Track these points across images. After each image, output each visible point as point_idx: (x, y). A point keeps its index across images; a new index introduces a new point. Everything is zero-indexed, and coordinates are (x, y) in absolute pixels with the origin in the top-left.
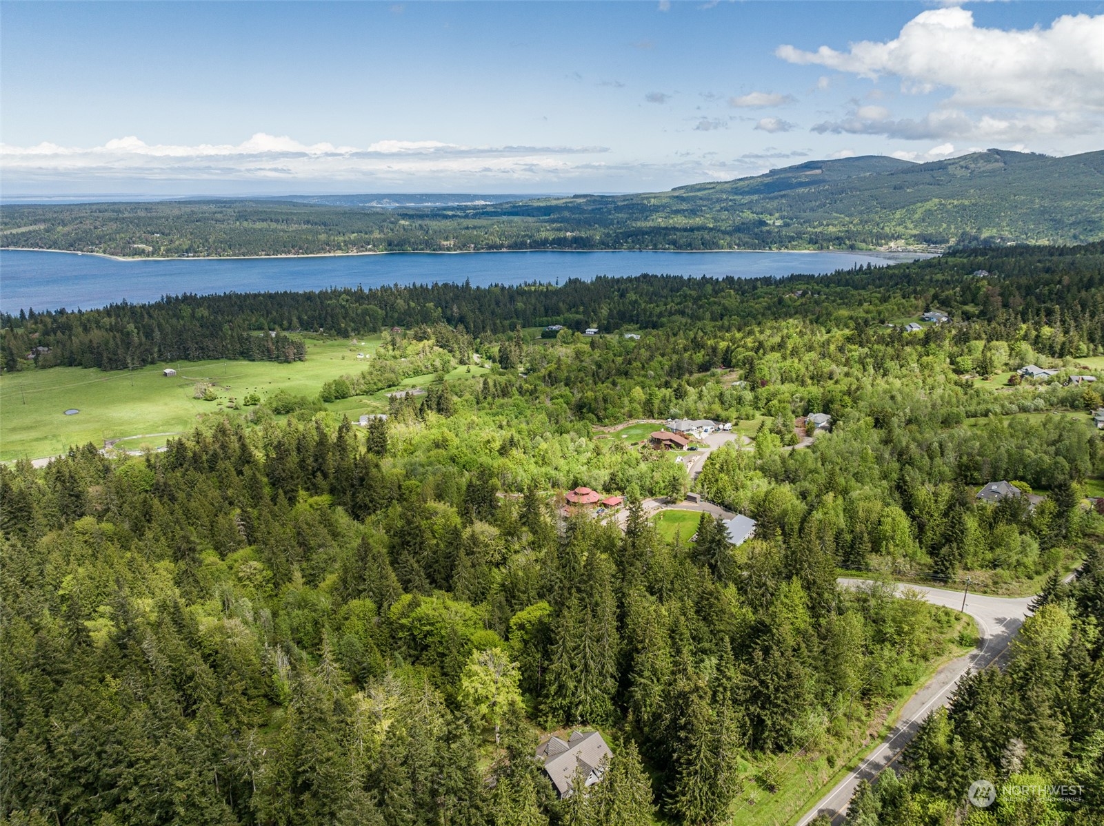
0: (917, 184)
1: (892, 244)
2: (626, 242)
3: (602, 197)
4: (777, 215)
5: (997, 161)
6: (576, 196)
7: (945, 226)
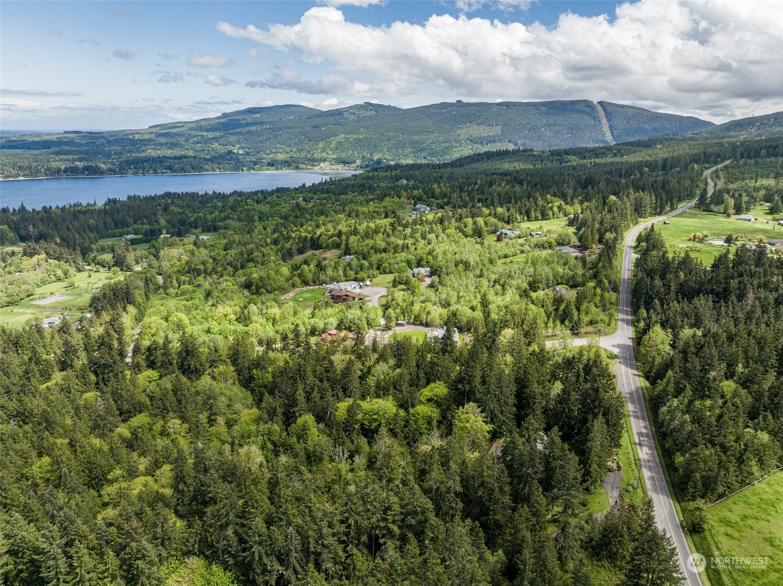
0: (327, 125)
1: (322, 165)
2: (130, 168)
3: (91, 133)
4: (238, 146)
5: (371, 110)
6: (66, 132)
7: (351, 152)
